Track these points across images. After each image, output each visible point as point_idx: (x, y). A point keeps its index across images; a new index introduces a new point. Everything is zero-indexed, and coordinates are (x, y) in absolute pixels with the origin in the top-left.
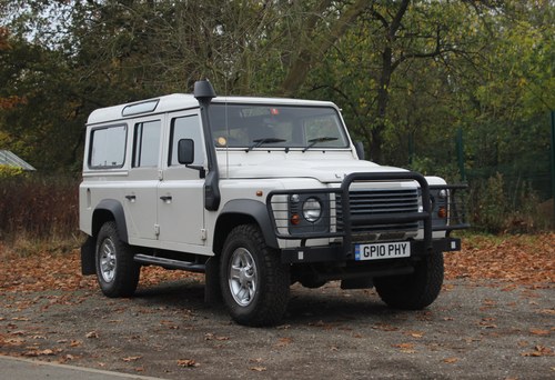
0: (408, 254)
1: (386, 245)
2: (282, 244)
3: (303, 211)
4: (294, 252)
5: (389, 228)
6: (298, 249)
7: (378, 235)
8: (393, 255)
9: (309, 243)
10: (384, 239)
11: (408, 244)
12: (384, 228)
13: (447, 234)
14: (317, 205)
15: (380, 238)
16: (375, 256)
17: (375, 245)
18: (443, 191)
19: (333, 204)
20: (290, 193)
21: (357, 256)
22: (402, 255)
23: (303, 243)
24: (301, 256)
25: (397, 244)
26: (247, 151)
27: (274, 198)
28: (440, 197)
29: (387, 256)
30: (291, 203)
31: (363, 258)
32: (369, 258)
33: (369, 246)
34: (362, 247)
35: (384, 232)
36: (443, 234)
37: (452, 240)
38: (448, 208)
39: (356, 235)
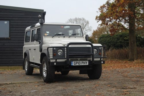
0: (88, 64)
1: (81, 62)
2: (51, 61)
3: (57, 52)
4: (53, 63)
5: (82, 57)
6: (55, 62)
7: (79, 59)
8: (83, 64)
9: (58, 60)
10: (81, 60)
11: (88, 62)
12: (81, 57)
13: (101, 59)
14: (61, 51)
15: (80, 60)
16: (77, 65)
17: (78, 62)
18: (100, 48)
19: (66, 51)
20: (53, 47)
21: (72, 64)
22: (86, 65)
23: (56, 60)
24: (55, 64)
25: (84, 61)
26: (52, 37)
27: (49, 49)
28: (99, 49)
29: (81, 65)
30: (53, 50)
31: (73, 65)
33: (76, 62)
34: (73, 62)
35: (81, 58)
36: (99, 59)
37: (102, 61)
38: (102, 52)
39: (72, 59)
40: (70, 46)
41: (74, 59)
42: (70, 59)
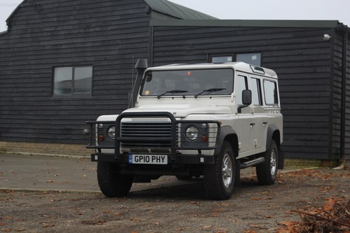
0: (166, 162)
1: (150, 156)
3: (107, 133)
6: (96, 154)
8: (155, 162)
9: (103, 151)
10: (154, 152)
11: (166, 156)
16: (142, 162)
20: (99, 123)
21: (130, 161)
22: (161, 163)
23: (100, 151)
24: (96, 158)
25: (158, 156)
26: (158, 98)
28: (202, 128)
29: (150, 162)
30: (99, 129)
31: (134, 162)
32: (138, 163)
34: (134, 156)
35: (153, 148)
38: (211, 135)
39: (134, 148)
40: (124, 120)
41: (138, 148)
42: (129, 149)
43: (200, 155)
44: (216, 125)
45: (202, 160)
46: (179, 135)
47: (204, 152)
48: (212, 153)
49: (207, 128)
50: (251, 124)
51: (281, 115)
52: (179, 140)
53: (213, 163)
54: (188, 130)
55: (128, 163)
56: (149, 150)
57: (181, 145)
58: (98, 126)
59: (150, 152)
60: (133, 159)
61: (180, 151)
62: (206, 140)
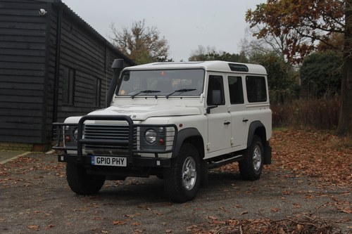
0: (125, 164)
1: (111, 158)
3: (74, 135)
6: (63, 155)
8: (115, 164)
9: (69, 152)
11: (125, 159)
12: (113, 148)
13: (156, 156)
16: (103, 164)
17: (105, 157)
18: (162, 128)
20: (65, 125)
21: (93, 162)
22: (121, 165)
23: (66, 152)
24: (62, 158)
25: (118, 158)
29: (111, 164)
31: (96, 164)
32: (100, 164)
33: (100, 157)
34: (96, 157)
35: (115, 150)
36: (153, 155)
37: (159, 159)
38: (168, 139)
39: (96, 150)
41: (101, 150)
42: (92, 151)
43: (157, 158)
44: (173, 129)
45: (158, 163)
46: (138, 138)
47: (160, 155)
48: (169, 156)
49: (164, 131)
50: (225, 124)
51: (270, 110)
52: (138, 143)
53: (169, 166)
54: (147, 133)
55: (91, 164)
56: (111, 152)
57: (140, 148)
58: (65, 128)
59: (112, 154)
60: (96, 161)
61: (139, 154)
62: (163, 144)
